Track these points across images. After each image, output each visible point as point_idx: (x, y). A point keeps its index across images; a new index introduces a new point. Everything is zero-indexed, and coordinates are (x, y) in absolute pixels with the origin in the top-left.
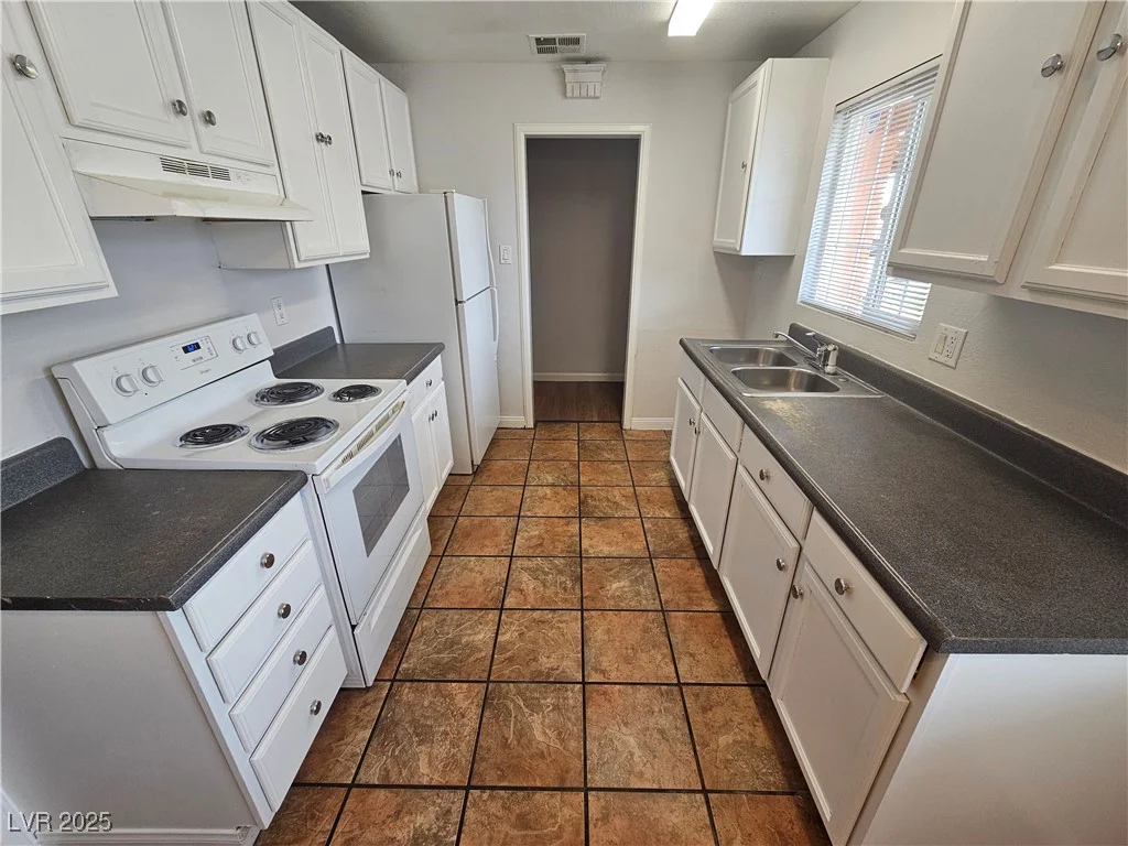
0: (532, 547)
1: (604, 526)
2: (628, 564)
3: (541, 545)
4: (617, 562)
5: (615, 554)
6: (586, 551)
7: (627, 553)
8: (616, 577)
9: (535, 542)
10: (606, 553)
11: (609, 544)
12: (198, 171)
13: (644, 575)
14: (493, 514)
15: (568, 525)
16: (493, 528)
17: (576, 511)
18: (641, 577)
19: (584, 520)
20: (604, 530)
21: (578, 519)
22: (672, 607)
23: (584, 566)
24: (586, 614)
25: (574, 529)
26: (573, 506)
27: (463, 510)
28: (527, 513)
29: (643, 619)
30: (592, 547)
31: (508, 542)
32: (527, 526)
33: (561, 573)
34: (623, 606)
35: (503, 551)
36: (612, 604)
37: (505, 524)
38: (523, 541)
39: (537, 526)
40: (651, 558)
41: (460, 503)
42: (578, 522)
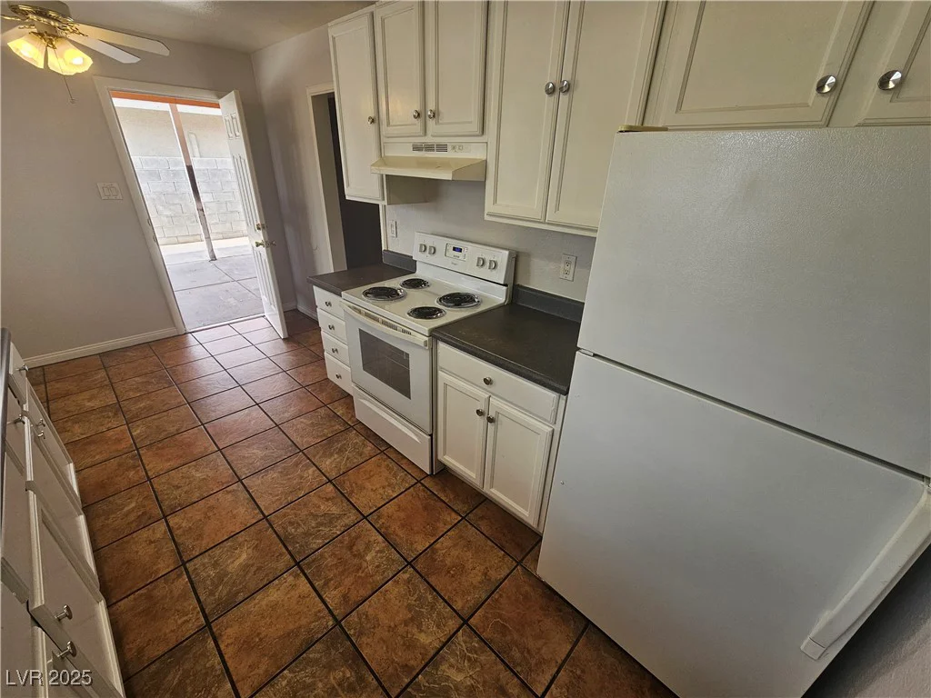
0: (357, 537)
2: (236, 594)
3: (350, 548)
4: (252, 587)
5: (259, 596)
6: (296, 576)
7: (243, 608)
8: (246, 568)
9: (360, 546)
10: (271, 589)
11: (274, 606)
12: (429, 148)
13: (212, 593)
14: (438, 546)
15: (345, 597)
16: (418, 533)
17: (352, 632)
18: (217, 587)
19: (331, 623)
20: (291, 627)
21: (339, 618)
22: (173, 575)
23: (288, 556)
24: (261, 516)
25: (332, 597)
26: (364, 639)
27: (470, 526)
28: (406, 576)
29: (205, 543)
30: (294, 587)
31: (386, 528)
32: (388, 559)
33: (307, 534)
34: (229, 544)
35: (379, 517)
36: (240, 539)
37: (412, 544)
38: (373, 538)
39: (378, 567)
40: (208, 624)
41: (483, 528)
42: (336, 613)
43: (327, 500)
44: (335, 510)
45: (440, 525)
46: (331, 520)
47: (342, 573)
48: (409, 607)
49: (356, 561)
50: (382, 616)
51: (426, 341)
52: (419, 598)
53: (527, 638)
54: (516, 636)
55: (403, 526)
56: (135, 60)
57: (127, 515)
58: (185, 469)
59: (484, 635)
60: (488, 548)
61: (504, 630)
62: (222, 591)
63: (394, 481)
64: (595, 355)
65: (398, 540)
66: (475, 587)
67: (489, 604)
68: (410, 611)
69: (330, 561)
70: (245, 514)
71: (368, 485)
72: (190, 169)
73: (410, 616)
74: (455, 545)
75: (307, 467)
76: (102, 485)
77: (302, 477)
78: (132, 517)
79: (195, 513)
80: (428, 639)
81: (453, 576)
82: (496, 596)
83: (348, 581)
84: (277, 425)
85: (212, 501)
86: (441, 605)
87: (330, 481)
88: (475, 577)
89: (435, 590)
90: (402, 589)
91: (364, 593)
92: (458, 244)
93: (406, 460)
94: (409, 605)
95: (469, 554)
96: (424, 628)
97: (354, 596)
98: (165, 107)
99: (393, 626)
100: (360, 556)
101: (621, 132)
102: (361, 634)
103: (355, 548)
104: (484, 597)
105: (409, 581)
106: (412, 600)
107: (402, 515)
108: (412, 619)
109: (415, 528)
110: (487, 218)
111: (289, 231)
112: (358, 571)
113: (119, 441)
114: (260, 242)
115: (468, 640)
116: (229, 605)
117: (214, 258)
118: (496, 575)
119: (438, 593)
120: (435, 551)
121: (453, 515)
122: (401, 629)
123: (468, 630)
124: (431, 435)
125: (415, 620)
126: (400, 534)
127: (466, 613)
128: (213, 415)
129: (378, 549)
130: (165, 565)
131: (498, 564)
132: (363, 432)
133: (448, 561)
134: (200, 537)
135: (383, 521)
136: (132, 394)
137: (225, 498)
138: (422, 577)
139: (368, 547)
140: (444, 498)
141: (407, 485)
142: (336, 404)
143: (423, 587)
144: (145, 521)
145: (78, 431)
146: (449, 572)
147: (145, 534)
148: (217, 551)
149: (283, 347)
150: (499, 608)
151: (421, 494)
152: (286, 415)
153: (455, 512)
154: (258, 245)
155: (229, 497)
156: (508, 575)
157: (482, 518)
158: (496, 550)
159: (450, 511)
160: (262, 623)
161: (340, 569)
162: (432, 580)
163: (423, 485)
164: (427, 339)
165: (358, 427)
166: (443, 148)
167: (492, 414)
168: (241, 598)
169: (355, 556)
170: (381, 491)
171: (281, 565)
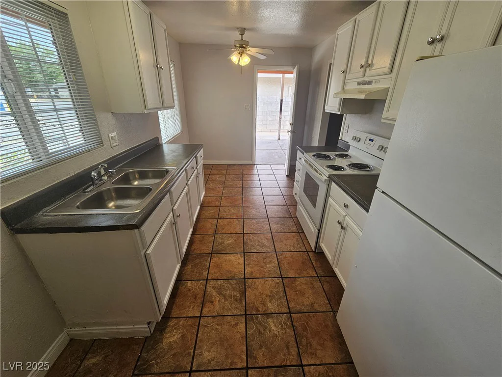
0: (268, 257)
1: (231, 272)
2: (222, 250)
3: (264, 259)
4: (228, 251)
5: (228, 255)
6: (241, 256)
7: (223, 255)
8: (229, 245)
9: (268, 260)
10: (232, 255)
11: (230, 260)
12: (364, 83)
13: (217, 246)
14: (299, 279)
15: (252, 273)
16: (293, 269)
17: (247, 284)
18: (219, 245)
19: (242, 277)
20: (231, 269)
21: (246, 278)
22: (211, 235)
23: (243, 249)
24: (242, 232)
25: (248, 270)
26: (249, 290)
27: (319, 282)
28: (278, 281)
29: (223, 231)
30: (239, 259)
31: (281, 260)
32: (274, 271)
33: (252, 246)
34: (229, 235)
35: (281, 255)
36: (233, 235)
37: (288, 272)
38: (273, 261)
39: (269, 271)
40: (212, 253)
41: (325, 287)
42: (246, 275)
43: (266, 239)
44: (267, 244)
45: (305, 272)
46: (263, 246)
47: (256, 265)
48: (271, 292)
49: (263, 264)
50: (260, 287)
51: (325, 180)
52: (277, 292)
53: (314, 340)
54: (309, 335)
55: (289, 263)
56: (264, 57)
57: (210, 213)
58: (230, 207)
59: (295, 324)
60: (321, 295)
61: (305, 329)
62: (220, 247)
63: (296, 246)
64: (383, 192)
65: (283, 267)
66: (304, 305)
67: (306, 315)
68: (271, 293)
69: (254, 258)
70: (238, 229)
71: (285, 242)
72: (282, 101)
73: (270, 294)
74: (306, 284)
75: (267, 224)
76: (209, 203)
77: (262, 227)
78: (211, 215)
79: (226, 221)
80: (271, 307)
81: (297, 294)
82: (311, 315)
83: (256, 268)
84: (265, 206)
85: (232, 220)
86: (284, 300)
87: (271, 233)
88: (307, 302)
89: (286, 293)
90: (273, 284)
91: (258, 275)
92: (372, 137)
93: (307, 241)
94: (272, 291)
95: (311, 291)
96: (272, 302)
97: (254, 275)
98: (280, 75)
99: (261, 293)
100: (265, 263)
101: (417, 60)
102: (249, 287)
103: (265, 260)
104: (305, 311)
105: (278, 283)
106: (274, 290)
107: (291, 259)
108: (270, 296)
109: (293, 267)
110: (383, 120)
111: (306, 127)
112: (262, 267)
113: (219, 192)
114: (290, 130)
115: (286, 319)
116: (219, 252)
117: (279, 139)
118: (316, 307)
119: (286, 295)
120: (295, 280)
121: (314, 273)
122: (264, 296)
123: (289, 316)
124: (319, 230)
125: (271, 297)
126: (285, 265)
127: (292, 310)
128: (247, 194)
129: (273, 265)
130: (211, 231)
131: (322, 304)
132: (296, 222)
133: (299, 288)
134: (223, 229)
135: (282, 257)
136: (229, 179)
137: (236, 222)
138: (284, 285)
139: (270, 262)
140: (314, 264)
141: (301, 250)
142: (291, 207)
143: (281, 289)
144: (212, 218)
145: (211, 185)
146: (296, 292)
147: (211, 221)
148: (225, 235)
149: (285, 178)
150: (309, 320)
151: (305, 256)
152: (270, 203)
153: (316, 271)
154: (288, 132)
155: (237, 222)
156: (324, 312)
157: (328, 282)
158: (325, 299)
159: (313, 270)
160: (224, 263)
161: (256, 263)
162: (287, 289)
163: (308, 253)
164: (327, 178)
165: (295, 219)
166: (370, 83)
167: (344, 225)
168: (223, 252)
169: (264, 262)
170: (289, 246)
171: (239, 250)
